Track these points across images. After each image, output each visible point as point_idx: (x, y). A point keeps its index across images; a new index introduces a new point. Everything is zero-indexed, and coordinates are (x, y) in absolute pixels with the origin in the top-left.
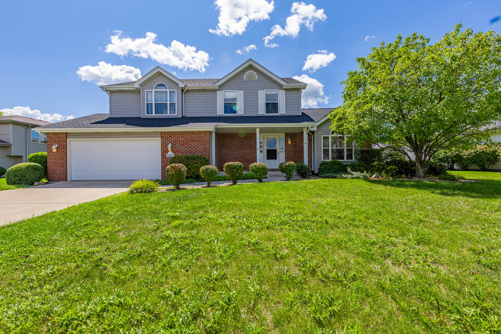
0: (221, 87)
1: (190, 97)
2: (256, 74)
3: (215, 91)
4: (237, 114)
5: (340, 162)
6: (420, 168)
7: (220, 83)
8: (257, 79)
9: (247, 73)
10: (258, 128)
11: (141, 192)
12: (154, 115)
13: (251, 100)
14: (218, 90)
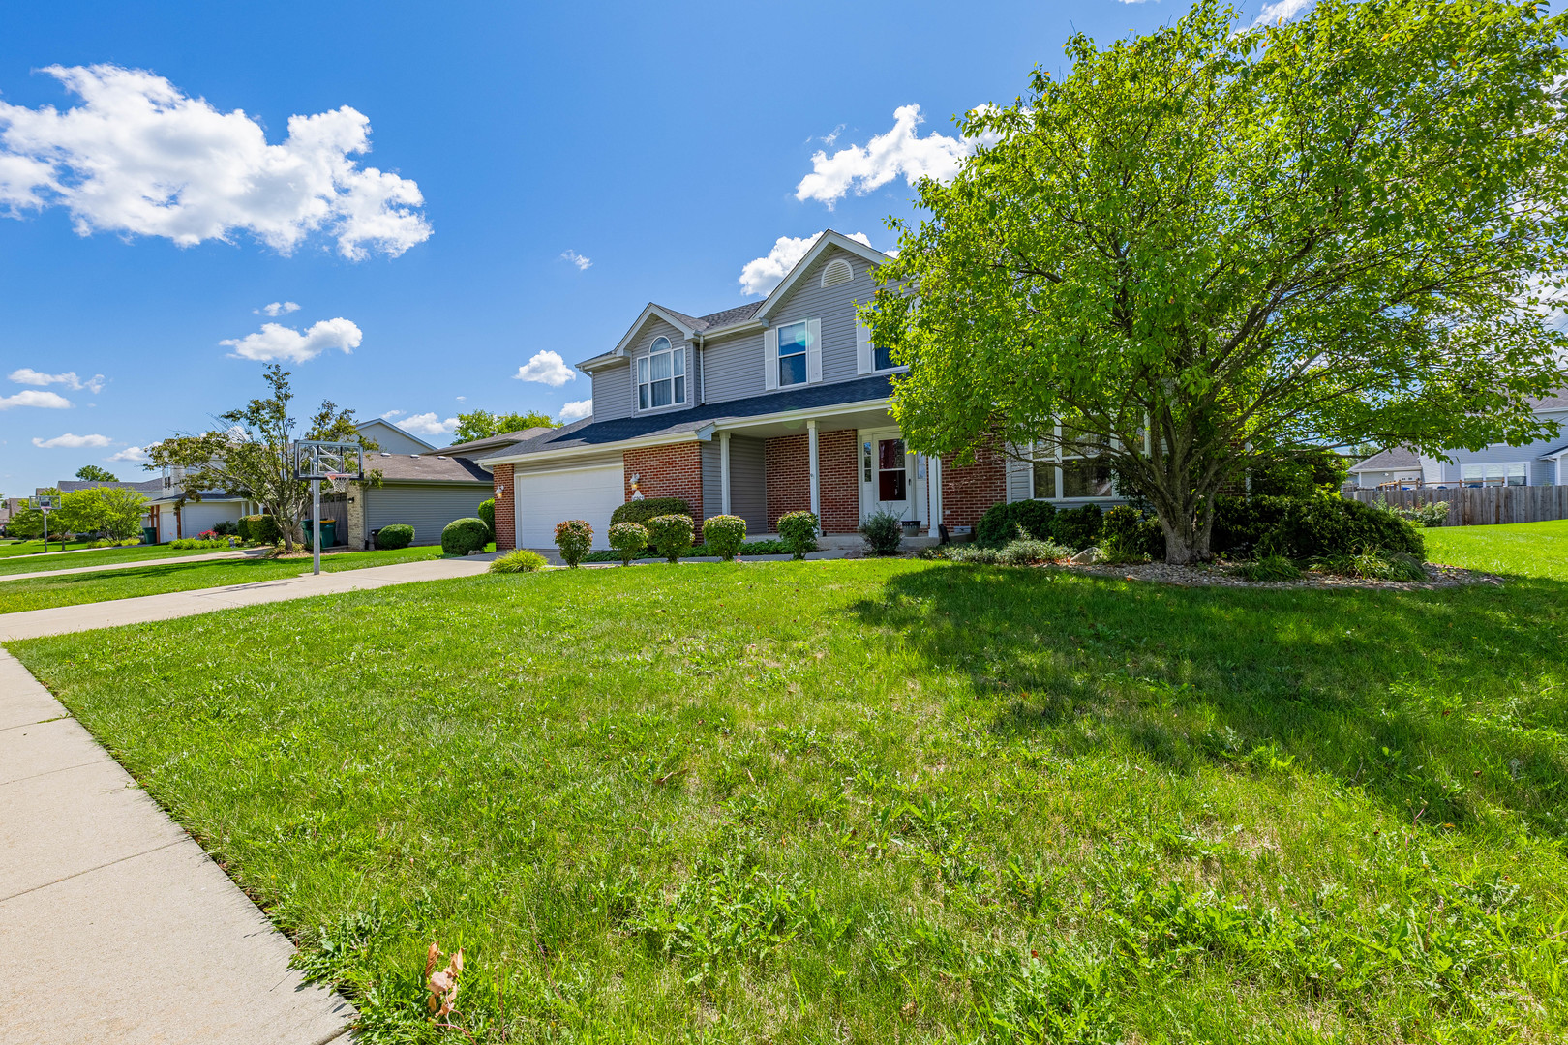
0: (771, 318)
1: (715, 358)
2: (849, 266)
3: (759, 331)
4: (807, 383)
5: (1047, 504)
6: (1169, 530)
7: (763, 312)
8: (851, 277)
9: (827, 268)
10: (811, 419)
11: (521, 570)
12: (651, 410)
13: (838, 341)
14: (766, 329)
